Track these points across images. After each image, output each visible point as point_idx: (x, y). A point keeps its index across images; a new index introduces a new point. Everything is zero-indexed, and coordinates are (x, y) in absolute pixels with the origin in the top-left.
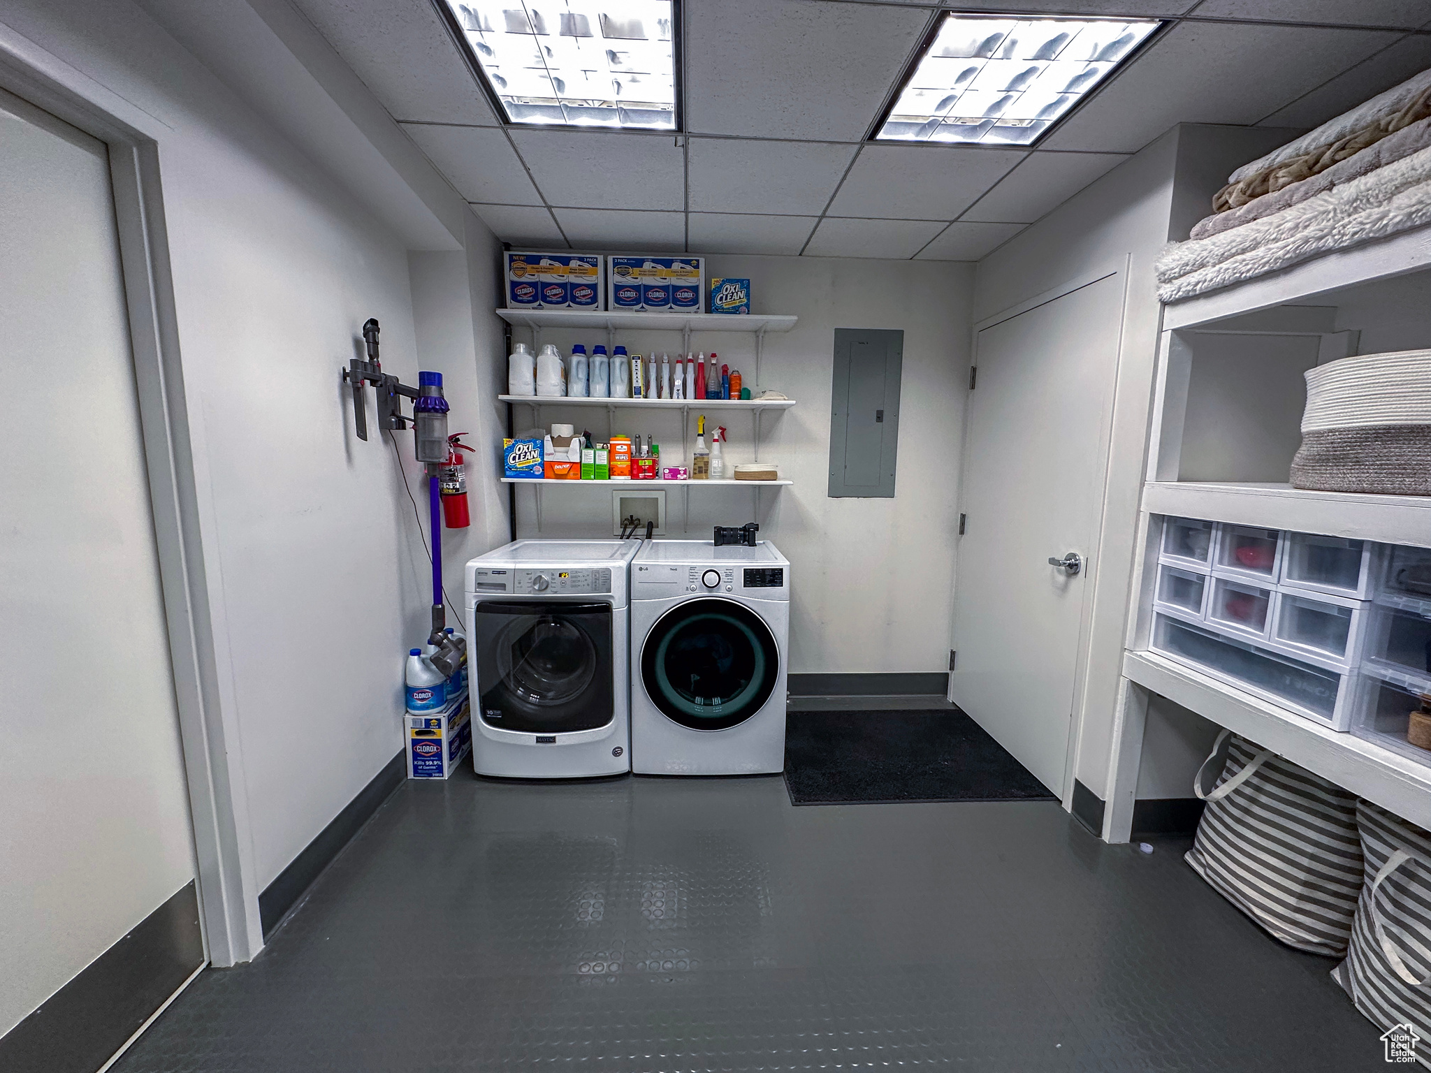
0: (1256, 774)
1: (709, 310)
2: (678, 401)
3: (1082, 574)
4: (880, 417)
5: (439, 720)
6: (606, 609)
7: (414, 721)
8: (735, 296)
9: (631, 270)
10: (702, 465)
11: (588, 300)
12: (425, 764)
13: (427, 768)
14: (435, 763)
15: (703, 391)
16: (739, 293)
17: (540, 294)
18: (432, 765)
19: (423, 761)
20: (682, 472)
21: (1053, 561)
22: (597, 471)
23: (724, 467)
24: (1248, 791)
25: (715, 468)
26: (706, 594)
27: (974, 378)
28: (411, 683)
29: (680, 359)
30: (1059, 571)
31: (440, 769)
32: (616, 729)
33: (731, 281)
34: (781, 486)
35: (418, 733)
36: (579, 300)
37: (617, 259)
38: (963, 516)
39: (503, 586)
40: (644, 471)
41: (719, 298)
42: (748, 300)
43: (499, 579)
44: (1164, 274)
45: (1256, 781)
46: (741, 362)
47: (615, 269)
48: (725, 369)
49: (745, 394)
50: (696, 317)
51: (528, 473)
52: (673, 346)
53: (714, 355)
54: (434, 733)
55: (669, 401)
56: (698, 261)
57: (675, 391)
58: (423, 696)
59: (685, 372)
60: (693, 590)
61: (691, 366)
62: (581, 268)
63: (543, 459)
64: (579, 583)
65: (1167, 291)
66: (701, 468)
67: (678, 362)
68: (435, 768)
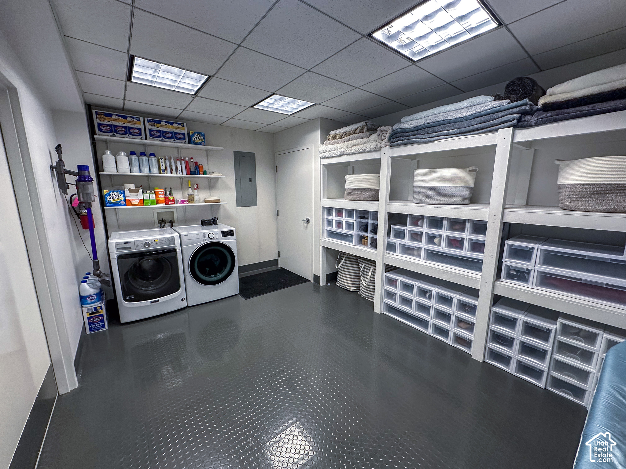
0: (345, 260)
1: (190, 143)
2: (179, 175)
3: (310, 223)
4: (250, 181)
5: (101, 306)
6: (174, 250)
7: (88, 310)
8: (199, 138)
9: (156, 124)
10: (192, 198)
11: (137, 134)
12: (96, 326)
13: (97, 327)
14: (101, 324)
15: (189, 172)
16: (201, 137)
17: (113, 129)
18: (99, 326)
19: (94, 325)
20: (186, 201)
21: (303, 220)
22: (151, 202)
23: (199, 199)
24: (344, 264)
25: (196, 199)
26: (210, 241)
27: (277, 169)
28: (83, 294)
29: (178, 159)
30: (305, 223)
31: (104, 326)
32: (182, 292)
33: (198, 133)
34: (220, 204)
35: (90, 314)
36: (133, 134)
37: (149, 119)
38: (278, 211)
39: (130, 248)
40: (171, 201)
41: (193, 138)
42: (205, 140)
43: (128, 245)
44: (320, 151)
45: (345, 261)
46: (202, 161)
47: (149, 123)
48: (196, 163)
49: (205, 173)
50: (184, 145)
51: (118, 204)
52: (175, 154)
53: (192, 158)
54: (99, 312)
55: (175, 175)
56: (184, 124)
57: (178, 171)
58: (92, 298)
59: (181, 164)
60: (205, 240)
61: (183, 162)
62: (132, 121)
63: (125, 198)
64: (163, 243)
65: (321, 155)
66: (191, 199)
67: (177, 160)
68: (101, 326)
